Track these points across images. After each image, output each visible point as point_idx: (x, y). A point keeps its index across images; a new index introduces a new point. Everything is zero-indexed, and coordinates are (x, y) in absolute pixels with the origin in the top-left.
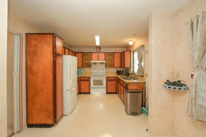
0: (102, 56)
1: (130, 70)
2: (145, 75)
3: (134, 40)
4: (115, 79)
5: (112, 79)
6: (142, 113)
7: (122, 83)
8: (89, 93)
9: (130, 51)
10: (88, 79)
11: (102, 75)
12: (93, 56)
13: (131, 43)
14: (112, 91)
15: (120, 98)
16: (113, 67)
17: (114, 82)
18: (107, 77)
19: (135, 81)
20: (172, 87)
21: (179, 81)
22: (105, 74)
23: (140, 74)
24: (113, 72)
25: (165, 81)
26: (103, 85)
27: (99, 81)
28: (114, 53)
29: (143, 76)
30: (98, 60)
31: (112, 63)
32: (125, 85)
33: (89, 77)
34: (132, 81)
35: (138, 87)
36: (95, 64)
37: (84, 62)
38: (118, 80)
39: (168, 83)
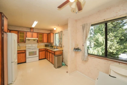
0: (35, 35)
1: (53, 44)
2: (63, 46)
3: (56, 27)
4: (44, 50)
5: (42, 50)
6: (62, 65)
7: (51, 52)
8: (25, 62)
9: (54, 33)
10: (24, 52)
11: (35, 48)
12: (27, 34)
13: (55, 29)
14: (43, 58)
15: (49, 61)
16: (43, 42)
17: (44, 52)
18: (39, 49)
19: (57, 50)
20: (77, 50)
21: (78, 48)
22: (37, 47)
23: (61, 46)
24: (42, 46)
25: (74, 48)
26: (36, 55)
27: (33, 52)
28: (43, 33)
29: (61, 47)
30: (32, 37)
31: (42, 39)
32: (53, 52)
33: (25, 51)
34: (56, 50)
35: (60, 53)
36: (29, 40)
37: (19, 39)
38: (46, 51)
39: (75, 49)
